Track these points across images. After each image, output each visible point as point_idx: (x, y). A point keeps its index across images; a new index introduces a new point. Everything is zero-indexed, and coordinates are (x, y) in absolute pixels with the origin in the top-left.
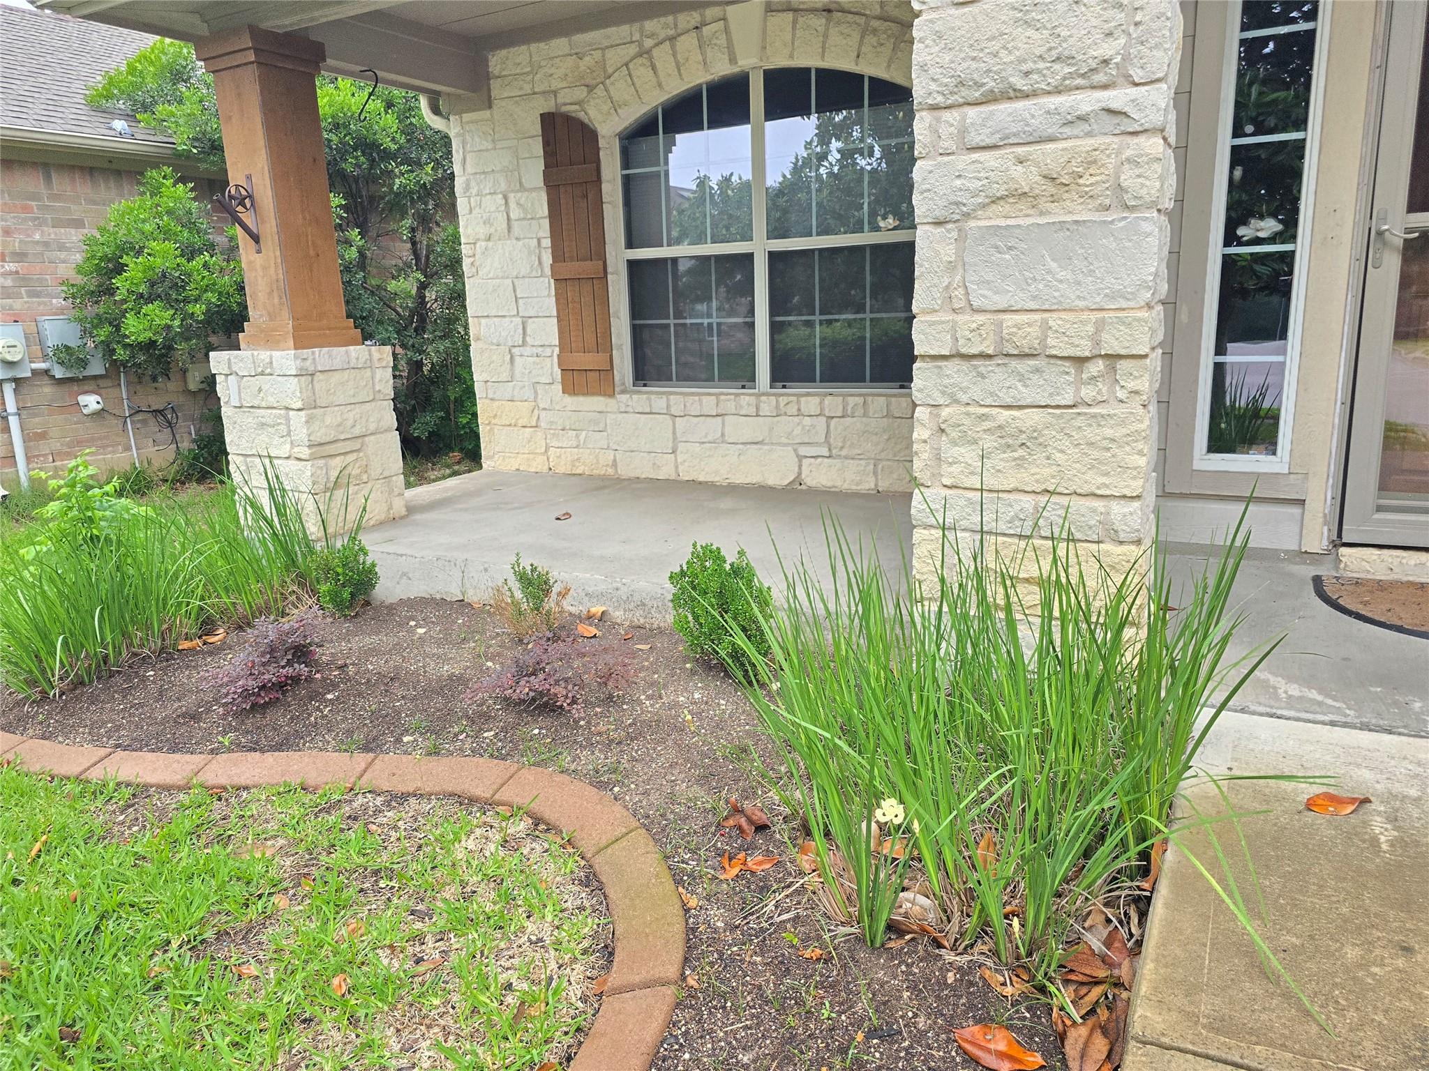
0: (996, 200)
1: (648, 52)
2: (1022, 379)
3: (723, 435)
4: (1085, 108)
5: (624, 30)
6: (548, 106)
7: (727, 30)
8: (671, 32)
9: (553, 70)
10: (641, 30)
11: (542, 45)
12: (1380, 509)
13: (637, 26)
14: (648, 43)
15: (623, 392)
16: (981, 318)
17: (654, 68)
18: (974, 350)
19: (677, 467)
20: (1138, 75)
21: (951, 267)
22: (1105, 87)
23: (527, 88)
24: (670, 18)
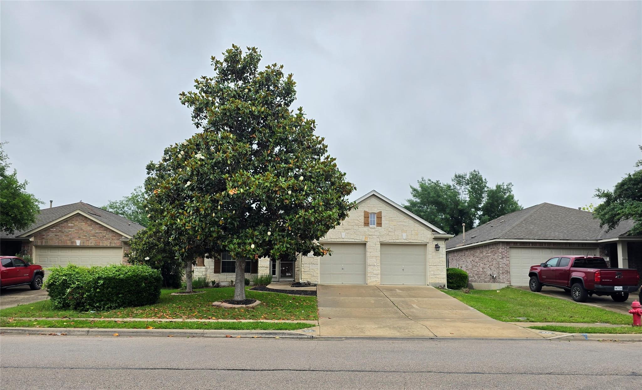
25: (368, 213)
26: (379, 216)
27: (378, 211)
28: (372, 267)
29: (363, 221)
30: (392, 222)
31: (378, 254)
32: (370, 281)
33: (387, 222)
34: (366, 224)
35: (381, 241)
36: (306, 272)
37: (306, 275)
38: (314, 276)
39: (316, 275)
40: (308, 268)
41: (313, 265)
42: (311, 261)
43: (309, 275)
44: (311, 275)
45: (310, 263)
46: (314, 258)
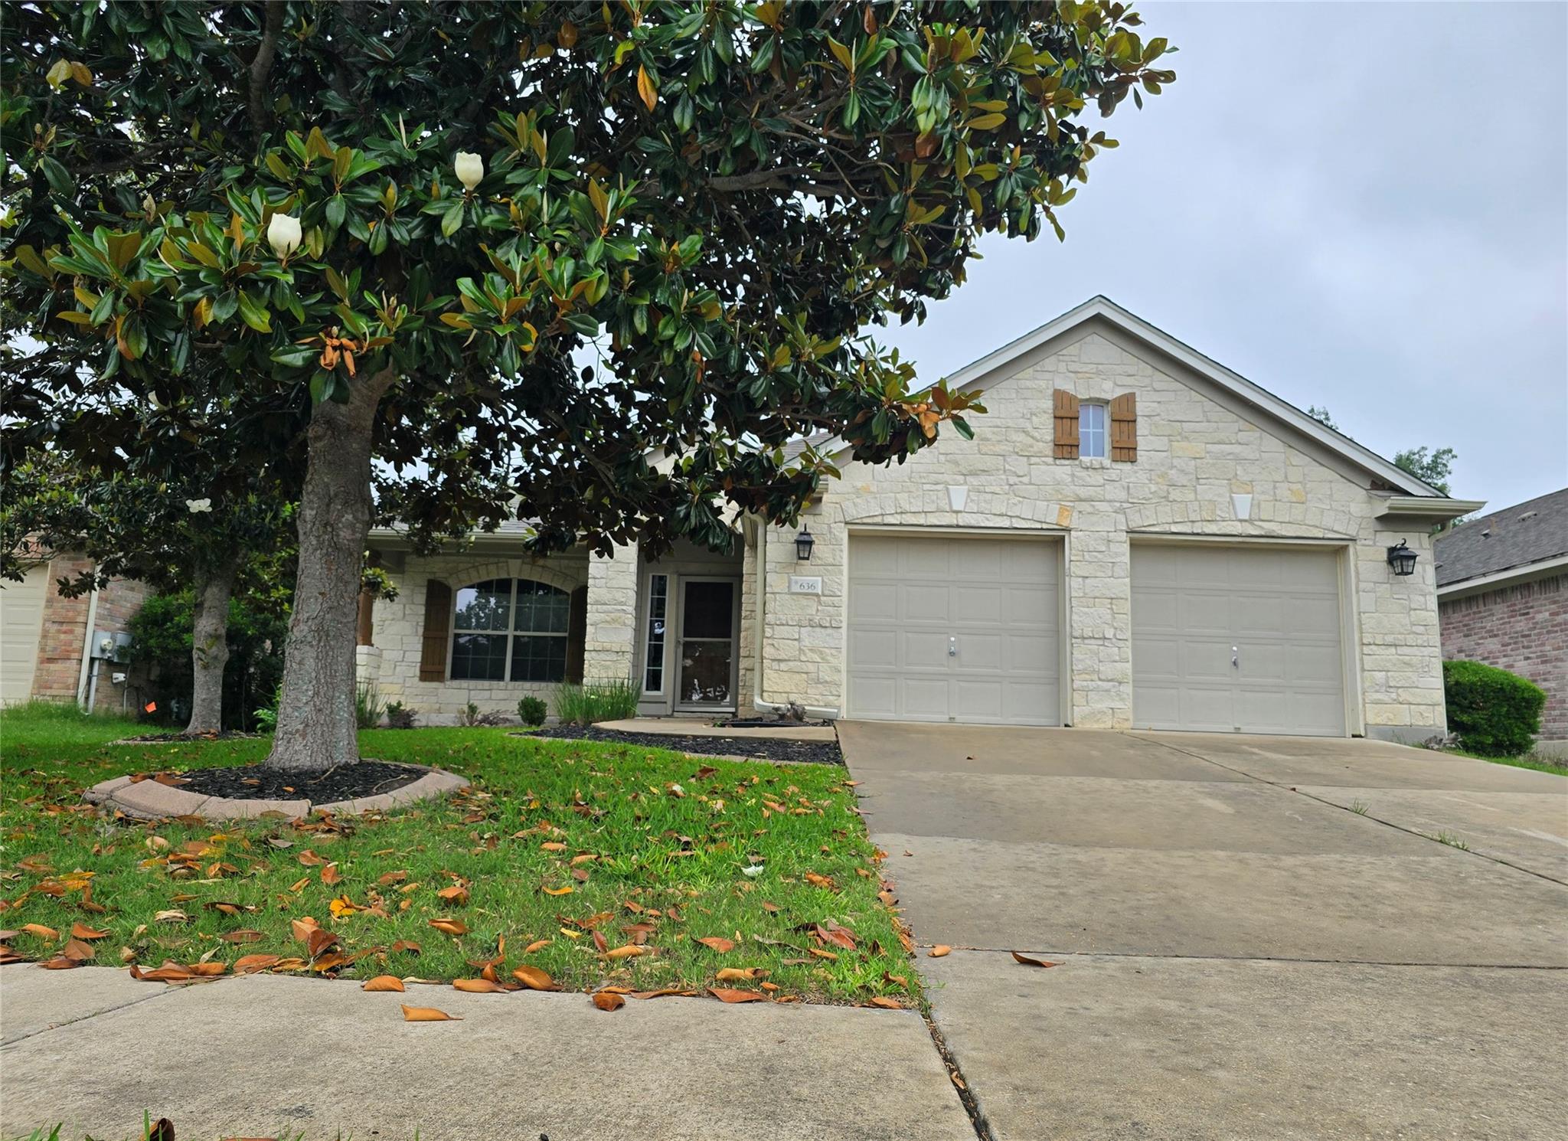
3: (492, 695)
5: (467, 559)
6: (431, 577)
7: (509, 567)
8: (486, 563)
9: (435, 566)
11: (431, 557)
12: (681, 703)
13: (473, 558)
14: (477, 564)
15: (447, 681)
16: (599, 643)
17: (478, 572)
21: (594, 634)
23: (423, 570)
24: (486, 559)
25: (1072, 398)
26: (1124, 416)
27: (1119, 392)
28: (1093, 645)
29: (1049, 437)
30: (1184, 444)
31: (1122, 585)
32: (1087, 710)
33: (1161, 443)
34: (1066, 448)
35: (1133, 525)
36: (785, 660)
37: (786, 676)
38: (818, 681)
39: (828, 679)
40: (796, 643)
41: (818, 629)
42: (809, 612)
43: (797, 677)
44: (805, 676)
45: (804, 623)
46: (822, 598)
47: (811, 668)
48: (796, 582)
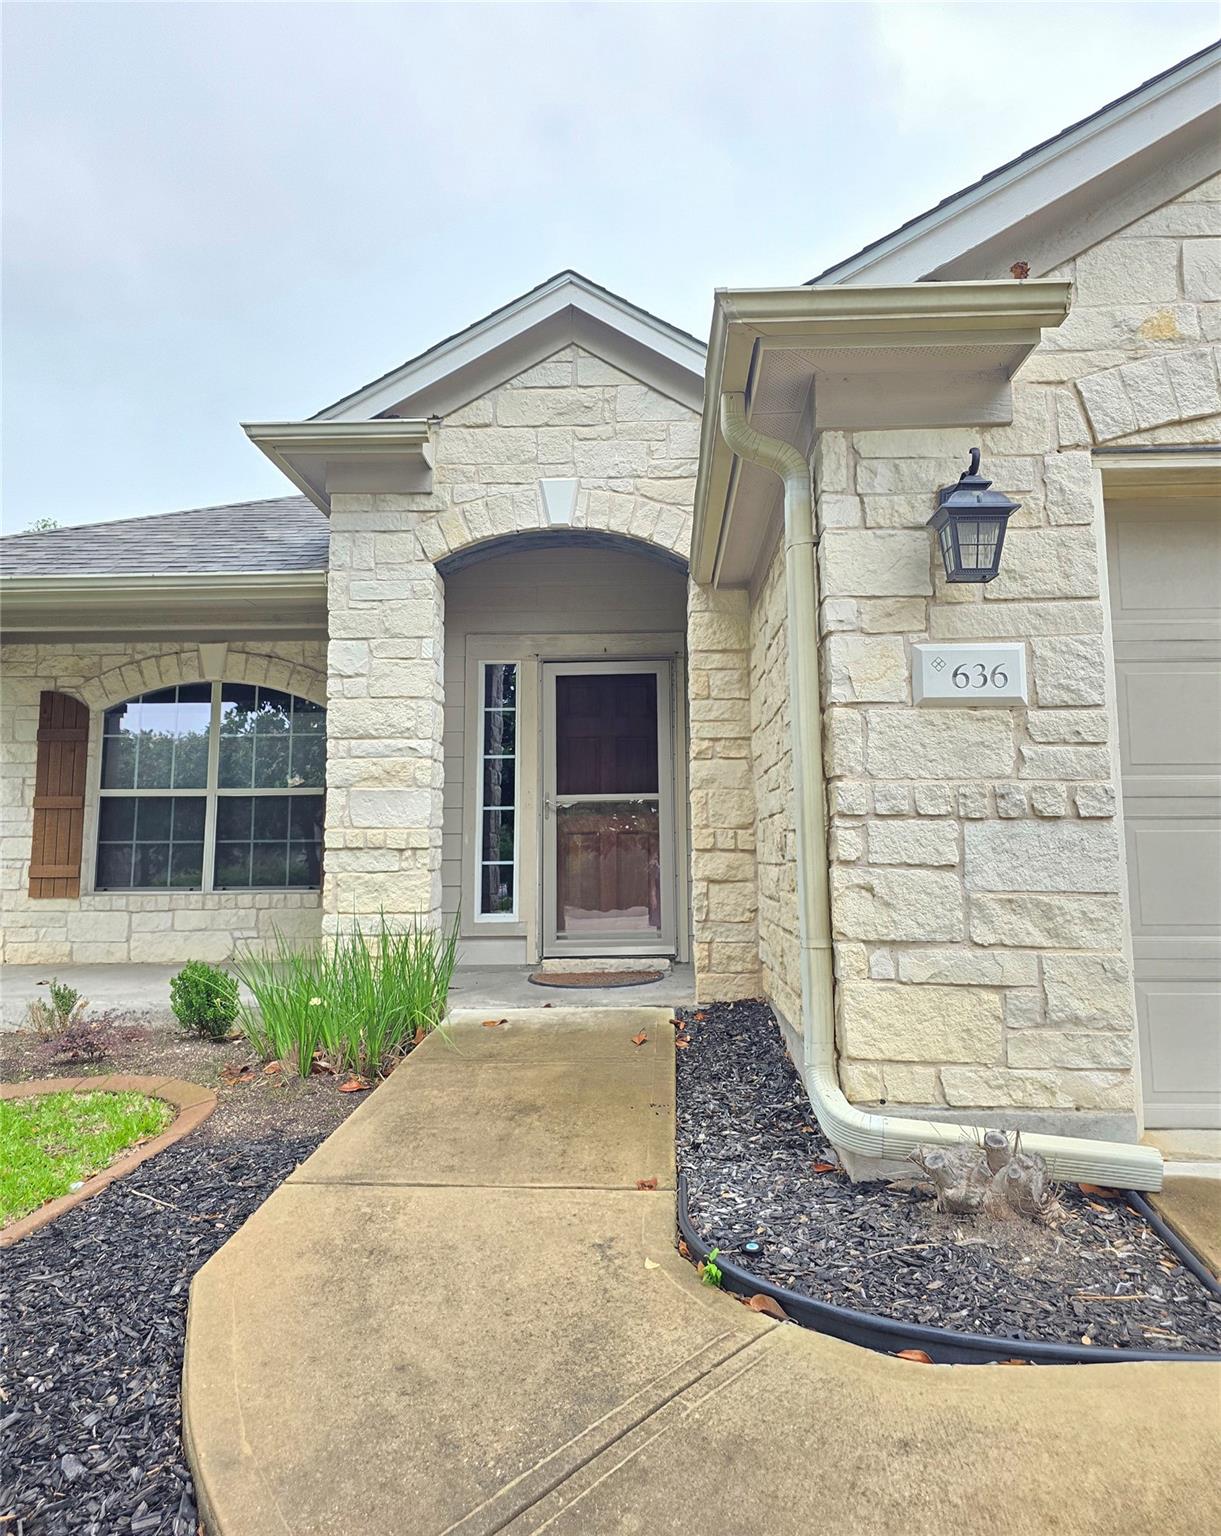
0: (364, 780)
1: (138, 662)
2: (375, 858)
3: (173, 925)
4: (400, 746)
5: (120, 647)
6: (50, 686)
7: (199, 658)
8: (157, 653)
9: (56, 664)
10: (134, 650)
11: (48, 646)
12: (558, 938)
13: (130, 645)
14: (138, 657)
15: (86, 895)
16: (357, 831)
17: (141, 673)
18: (354, 846)
19: (129, 953)
20: (421, 735)
21: (343, 808)
22: (408, 738)
23: (31, 672)
24: (157, 645)
36: (916, 943)
37: (923, 999)
38: (1045, 1018)
39: (1082, 1010)
40: (951, 878)
41: (1029, 827)
42: (993, 767)
43: (964, 1001)
44: (994, 998)
45: (973, 807)
46: (1034, 715)
47: (1013, 967)
48: (939, 664)
